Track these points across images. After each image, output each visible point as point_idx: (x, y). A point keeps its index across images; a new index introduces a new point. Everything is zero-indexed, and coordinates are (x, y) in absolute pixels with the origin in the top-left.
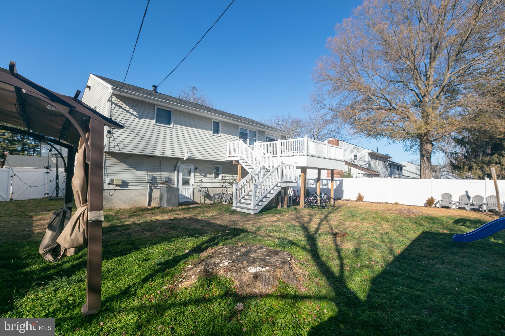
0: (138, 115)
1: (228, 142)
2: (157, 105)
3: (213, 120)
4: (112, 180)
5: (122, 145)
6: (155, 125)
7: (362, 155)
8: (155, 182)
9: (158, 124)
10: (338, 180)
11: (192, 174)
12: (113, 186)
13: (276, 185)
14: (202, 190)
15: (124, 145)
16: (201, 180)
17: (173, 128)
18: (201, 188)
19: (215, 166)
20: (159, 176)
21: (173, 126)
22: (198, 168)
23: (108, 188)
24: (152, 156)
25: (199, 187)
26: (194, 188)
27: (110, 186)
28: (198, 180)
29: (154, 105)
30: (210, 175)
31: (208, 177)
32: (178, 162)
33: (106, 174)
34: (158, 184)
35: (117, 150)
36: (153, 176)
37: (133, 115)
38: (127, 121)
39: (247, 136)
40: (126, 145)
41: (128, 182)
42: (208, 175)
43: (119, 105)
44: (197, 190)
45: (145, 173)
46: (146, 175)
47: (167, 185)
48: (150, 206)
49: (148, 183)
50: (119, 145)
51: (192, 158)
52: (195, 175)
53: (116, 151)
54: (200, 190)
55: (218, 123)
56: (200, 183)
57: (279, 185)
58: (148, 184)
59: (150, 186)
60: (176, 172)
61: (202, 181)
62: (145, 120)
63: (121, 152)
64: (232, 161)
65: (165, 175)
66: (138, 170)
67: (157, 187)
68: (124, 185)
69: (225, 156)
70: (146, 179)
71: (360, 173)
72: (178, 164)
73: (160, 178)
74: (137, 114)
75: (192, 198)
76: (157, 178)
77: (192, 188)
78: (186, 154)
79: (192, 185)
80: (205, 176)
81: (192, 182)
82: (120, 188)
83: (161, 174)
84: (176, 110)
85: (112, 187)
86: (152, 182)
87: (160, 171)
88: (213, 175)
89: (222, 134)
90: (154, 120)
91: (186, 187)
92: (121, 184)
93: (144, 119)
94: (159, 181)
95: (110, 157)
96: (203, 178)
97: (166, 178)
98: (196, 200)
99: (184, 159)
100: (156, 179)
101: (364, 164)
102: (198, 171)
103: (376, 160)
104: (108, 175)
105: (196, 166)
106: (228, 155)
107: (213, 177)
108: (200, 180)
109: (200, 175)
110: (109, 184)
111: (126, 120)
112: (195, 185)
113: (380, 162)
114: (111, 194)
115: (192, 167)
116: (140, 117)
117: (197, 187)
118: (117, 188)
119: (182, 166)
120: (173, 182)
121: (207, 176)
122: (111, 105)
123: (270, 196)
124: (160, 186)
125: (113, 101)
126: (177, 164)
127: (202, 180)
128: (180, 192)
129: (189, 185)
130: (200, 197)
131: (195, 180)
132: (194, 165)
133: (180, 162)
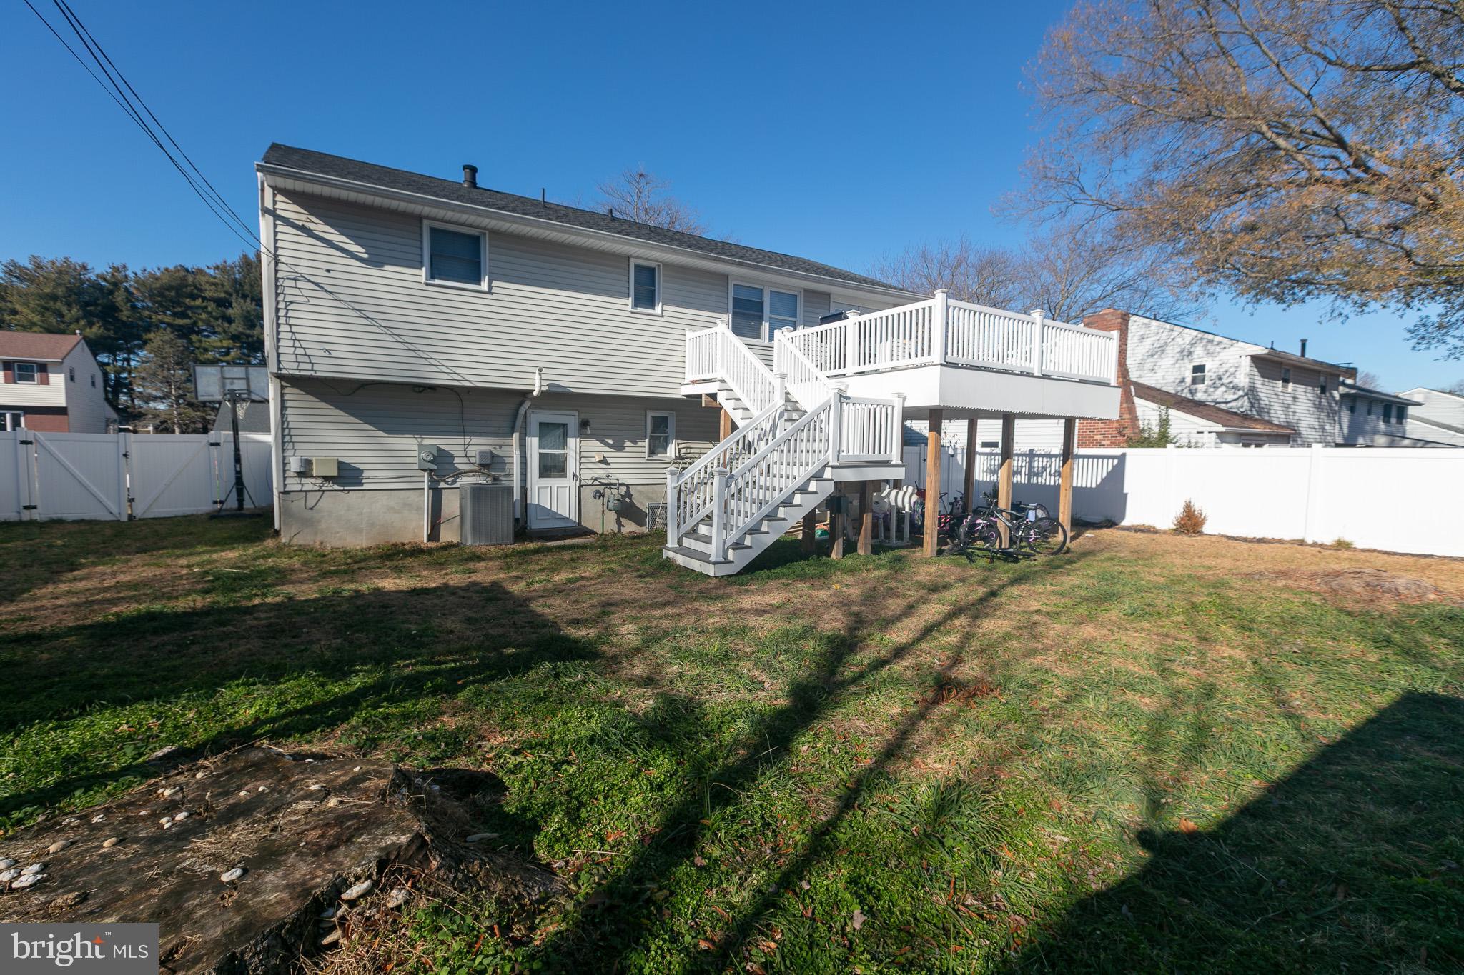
0: (365, 256)
1: (689, 335)
2: (428, 218)
3: (633, 262)
4: (307, 463)
5: (321, 353)
6: (427, 284)
7: (1225, 367)
8: (447, 466)
9: (438, 282)
10: (1108, 457)
11: (572, 442)
12: (313, 480)
13: (818, 477)
14: (607, 492)
15: (326, 354)
16: (604, 461)
17: (489, 292)
18: (603, 484)
19: (650, 414)
20: (462, 448)
21: (490, 287)
22: (591, 421)
23: (298, 488)
24: (433, 388)
25: (596, 483)
26: (581, 486)
27: (304, 480)
28: (593, 460)
29: (419, 218)
30: (635, 442)
31: (627, 449)
32: (521, 404)
33: (290, 446)
34: (458, 474)
35: (305, 370)
36: (439, 450)
37: (352, 255)
38: (332, 274)
39: (762, 311)
40: (334, 354)
41: (362, 467)
42: (628, 444)
43: (300, 224)
44: (588, 493)
45: (414, 441)
46: (416, 448)
47: (488, 475)
48: (438, 540)
49: (424, 470)
50: (309, 352)
51: (561, 390)
52: (583, 443)
53: (303, 373)
54: (599, 492)
55: (652, 270)
56: (600, 471)
57: (828, 473)
58: (426, 474)
59: (431, 480)
60: (516, 435)
61: (609, 464)
62: (392, 272)
63: (319, 374)
64: (700, 396)
65: (479, 445)
66: (390, 431)
67: (454, 482)
68: (348, 476)
69: (681, 381)
70: (416, 460)
71: (1206, 430)
72: (522, 411)
73: (463, 454)
74: (363, 250)
75: (574, 517)
76: (456, 454)
77: (574, 485)
78: (537, 377)
79: (574, 475)
80: (619, 447)
81: (572, 466)
82: (336, 487)
83: (467, 441)
84: (495, 233)
85: (309, 484)
86: (435, 467)
87: (463, 433)
88: (645, 443)
89: (666, 307)
90: (424, 269)
91: (555, 482)
92: (335, 474)
93: (387, 267)
94: (460, 463)
95: (298, 391)
96: (610, 453)
97: (482, 454)
98: (587, 524)
99: (535, 393)
100: (452, 457)
101: (1230, 397)
102: (589, 432)
103: (1286, 381)
104: (297, 446)
105: (583, 416)
106: (689, 377)
107: (646, 450)
108: (599, 462)
109: (598, 443)
110: (301, 474)
111: (328, 271)
112: (583, 477)
113: (1301, 388)
114: (311, 503)
115: (572, 420)
116: (375, 261)
117: (590, 482)
118: (328, 486)
119: (536, 418)
120: (508, 466)
121: (624, 448)
122: (275, 226)
123: (785, 513)
124: (464, 479)
125: (279, 212)
126: (517, 410)
127: (609, 460)
128: (533, 499)
129: (565, 476)
130: (600, 515)
131: (583, 460)
132: (577, 413)
133: (527, 404)
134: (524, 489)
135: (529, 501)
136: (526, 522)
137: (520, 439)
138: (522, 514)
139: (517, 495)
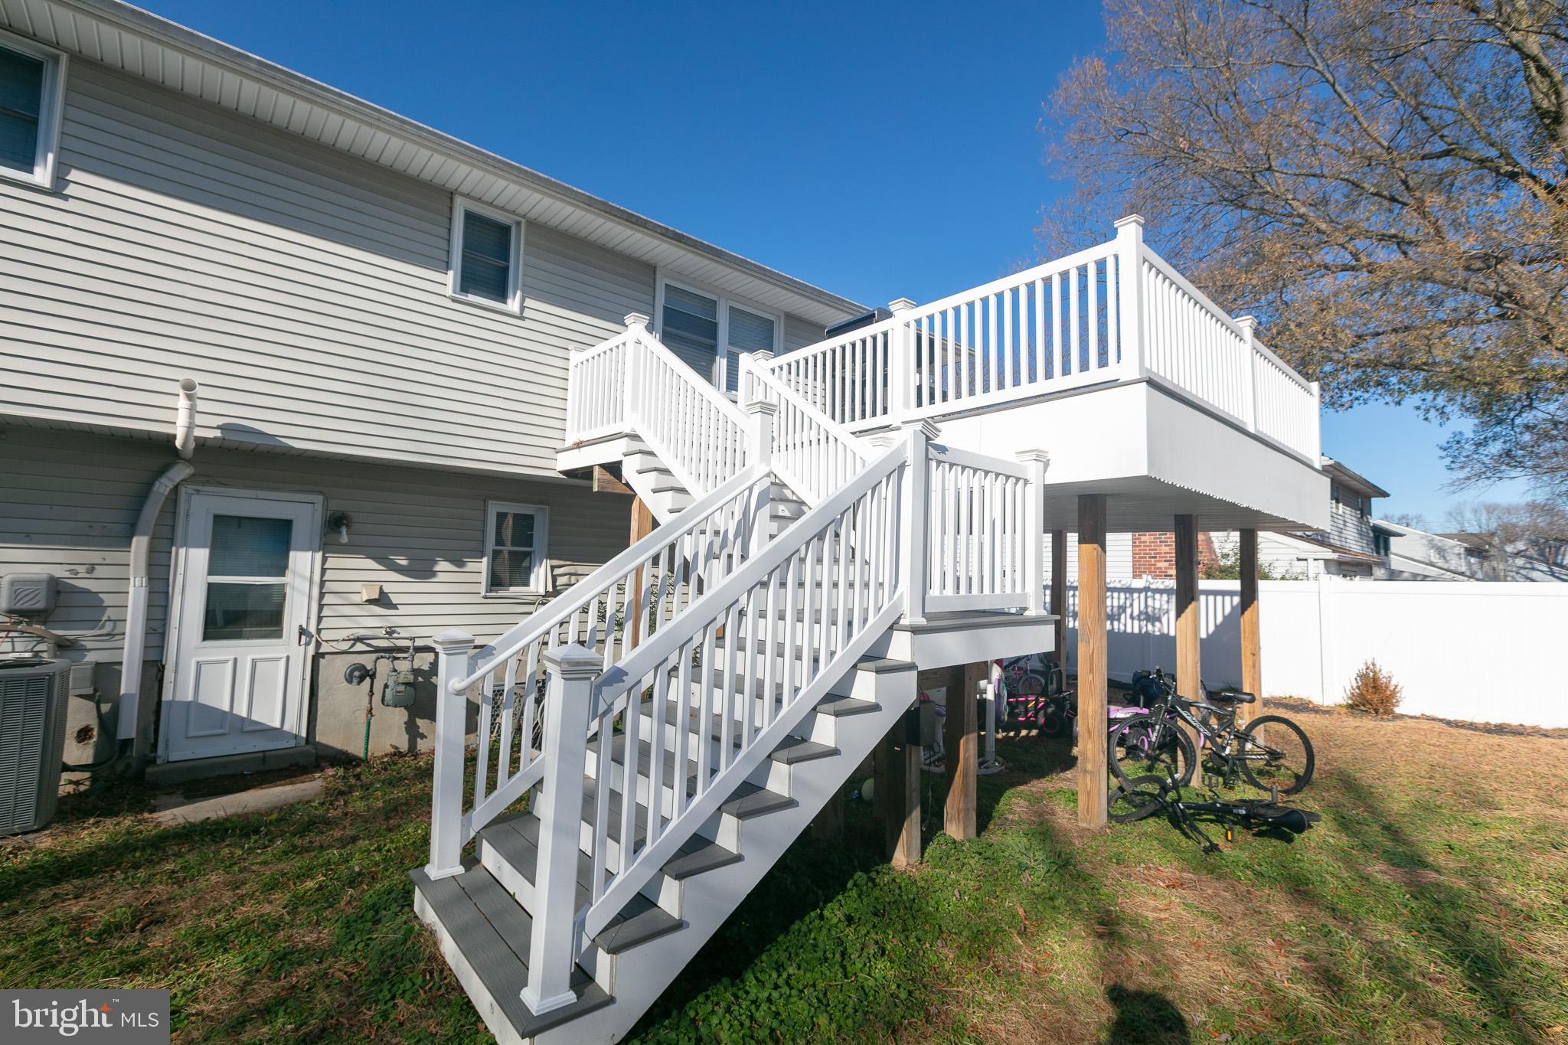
1: (575, 357)
3: (460, 206)
10: (1224, 593)
11: (303, 562)
13: (874, 657)
14: (384, 667)
16: (383, 600)
17: (57, 193)
18: (378, 650)
19: (493, 509)
21: (61, 181)
22: (354, 516)
25: (360, 647)
26: (317, 657)
28: (356, 598)
30: (459, 563)
31: (441, 577)
32: (162, 471)
39: (714, 337)
42: (443, 565)
44: (334, 671)
47: (40, 639)
51: (258, 441)
52: (331, 562)
54: (361, 667)
55: (504, 231)
56: (373, 622)
57: (901, 648)
60: (140, 544)
61: (394, 607)
64: (586, 473)
65: (22, 563)
69: (558, 445)
71: (1310, 556)
72: (163, 487)
75: (295, 726)
77: (300, 655)
78: (182, 403)
79: (302, 632)
80: (421, 571)
81: (297, 612)
88: (481, 567)
89: (529, 302)
91: (247, 650)
96: (396, 585)
97: (22, 586)
98: (329, 736)
99: (182, 444)
102: (344, 538)
105: (336, 505)
106: (571, 439)
107: (483, 578)
108: (370, 602)
109: (371, 564)
112: (326, 634)
115: (303, 512)
117: (345, 646)
120: (110, 613)
121: (434, 574)
123: (793, 780)
126: (150, 485)
127: (395, 599)
128: (180, 688)
129: (278, 634)
130: (362, 717)
131: (327, 599)
132: (319, 499)
133: (180, 472)
134: (154, 670)
135: (167, 696)
136: (155, 746)
137: (152, 550)
138: (142, 731)
139: (129, 683)
